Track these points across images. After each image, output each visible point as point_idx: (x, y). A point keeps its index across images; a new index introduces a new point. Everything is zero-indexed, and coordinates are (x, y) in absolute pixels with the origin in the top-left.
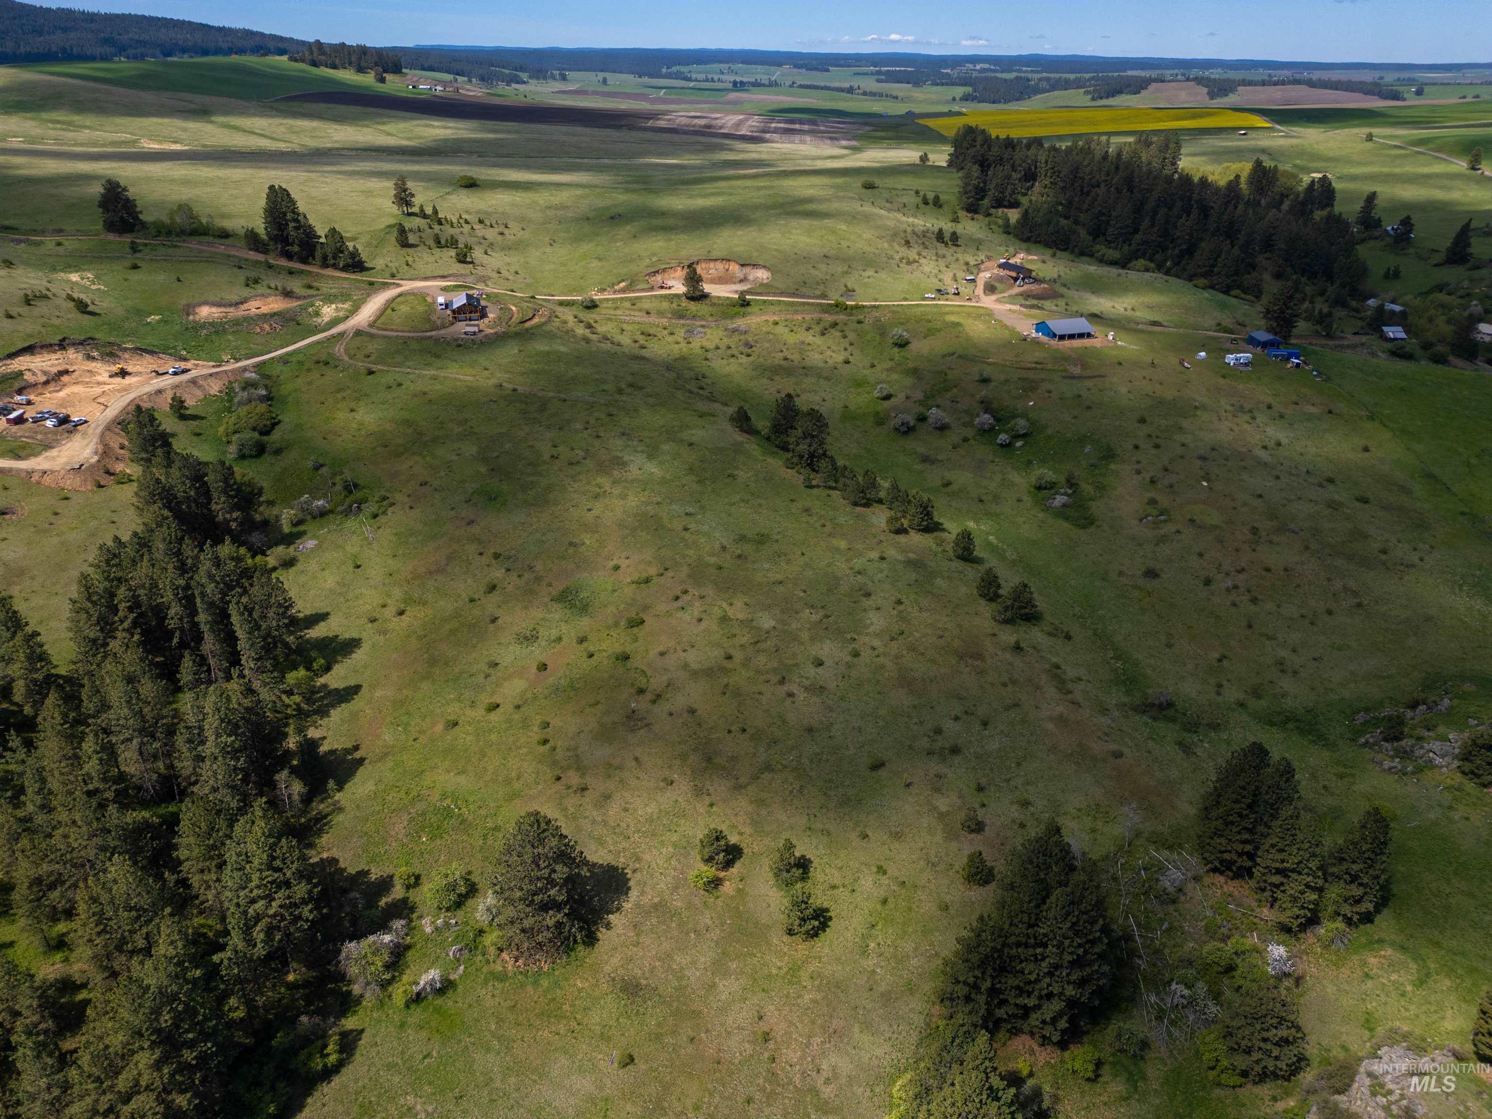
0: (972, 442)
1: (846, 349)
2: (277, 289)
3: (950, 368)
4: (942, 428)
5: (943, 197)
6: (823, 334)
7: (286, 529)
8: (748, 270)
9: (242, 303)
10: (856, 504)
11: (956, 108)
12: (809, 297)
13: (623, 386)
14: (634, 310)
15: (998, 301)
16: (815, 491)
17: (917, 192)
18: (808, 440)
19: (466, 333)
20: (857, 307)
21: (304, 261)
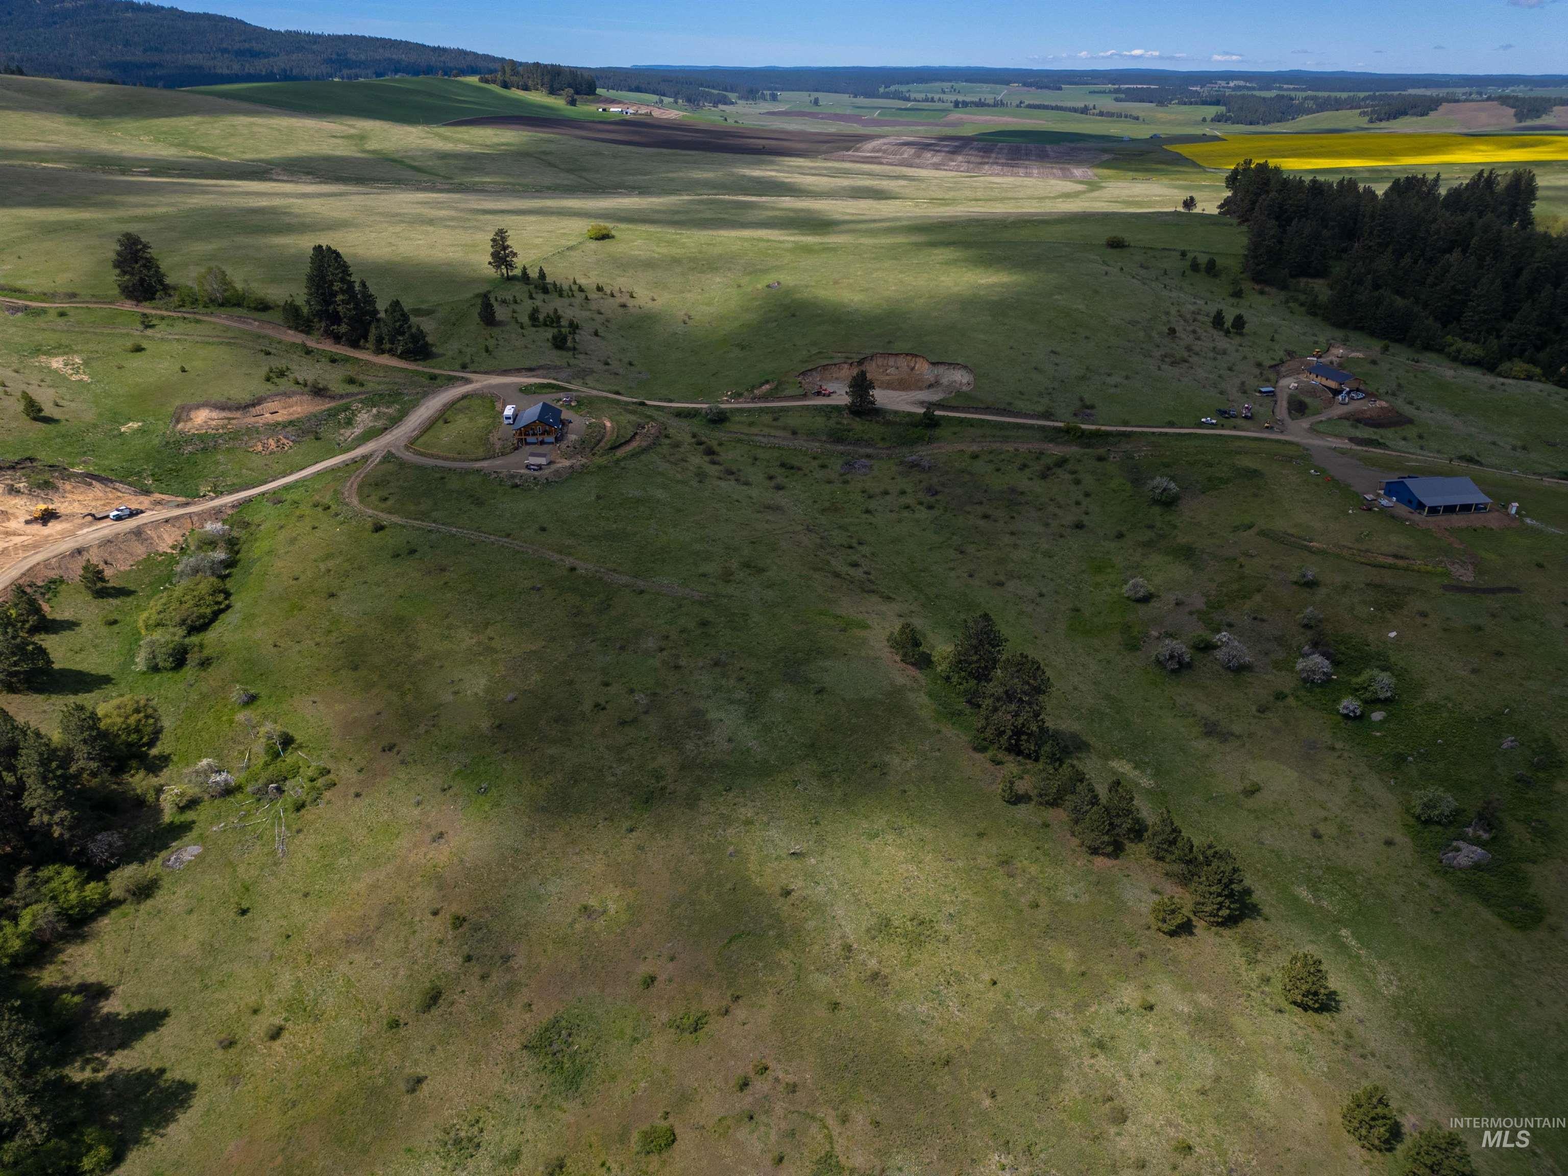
0: (1291, 701)
1: (1078, 503)
2: (305, 385)
3: (1247, 555)
4: (1240, 669)
5: (1220, 262)
6: (1044, 477)
7: (168, 815)
8: (941, 370)
9: (254, 405)
10: (1095, 851)
11: (1208, 131)
12: (1026, 416)
13: (734, 565)
14: (776, 428)
15: (1313, 430)
16: (1023, 811)
17: (1183, 254)
18: (1013, 707)
19: (528, 467)
20: (1097, 434)
21: (355, 345)
